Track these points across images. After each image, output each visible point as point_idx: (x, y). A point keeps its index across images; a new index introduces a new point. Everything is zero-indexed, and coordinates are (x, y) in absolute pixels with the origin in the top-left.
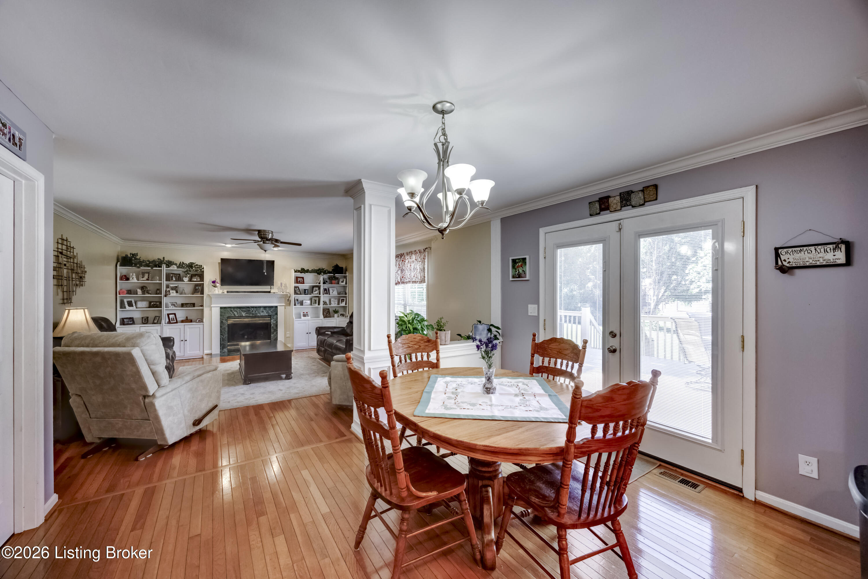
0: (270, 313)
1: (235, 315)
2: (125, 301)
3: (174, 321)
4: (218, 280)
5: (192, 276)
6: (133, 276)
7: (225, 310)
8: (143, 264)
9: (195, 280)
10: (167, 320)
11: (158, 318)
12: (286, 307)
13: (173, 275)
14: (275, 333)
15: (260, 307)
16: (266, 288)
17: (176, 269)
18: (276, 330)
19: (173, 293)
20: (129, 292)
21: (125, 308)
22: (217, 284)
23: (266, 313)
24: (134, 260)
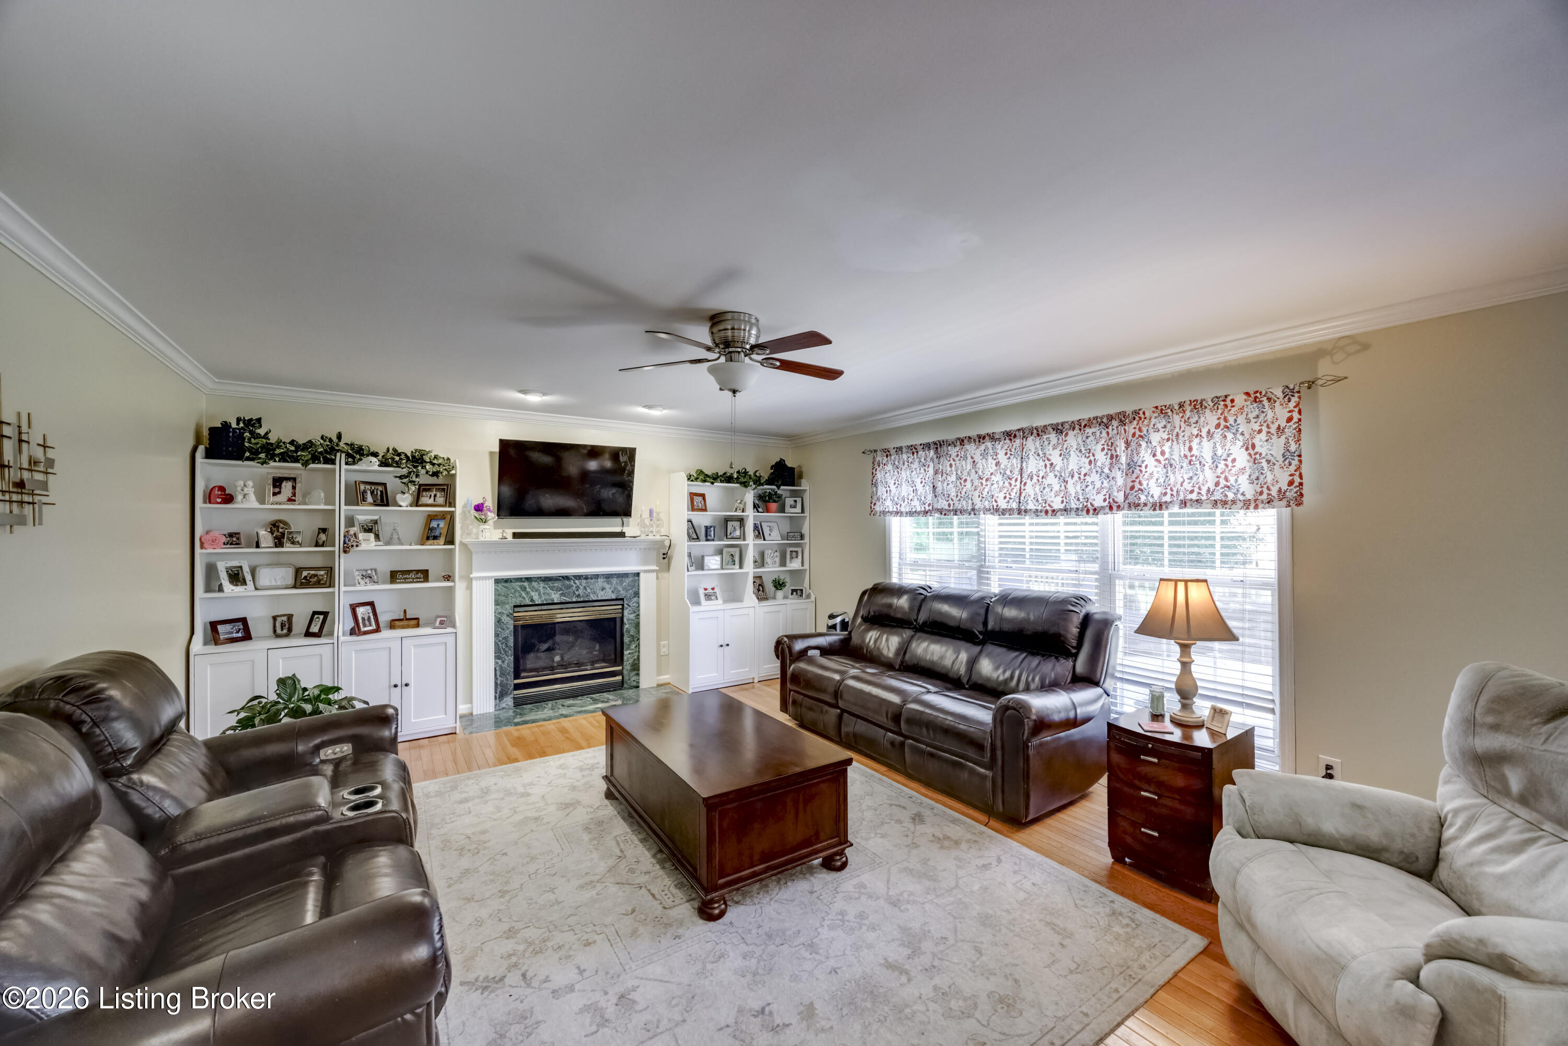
0: (622, 592)
1: (532, 600)
2: (222, 567)
3: (370, 625)
4: (491, 503)
5: (423, 488)
6: (246, 489)
7: (505, 587)
8: (278, 451)
9: (431, 501)
10: (350, 624)
11: (321, 617)
12: (660, 575)
13: (368, 487)
14: (633, 646)
15: (596, 576)
16: (610, 525)
17: (376, 468)
18: (636, 638)
19: (368, 542)
20: (233, 539)
21: (221, 589)
22: (489, 513)
23: (610, 591)
24: (249, 439)
